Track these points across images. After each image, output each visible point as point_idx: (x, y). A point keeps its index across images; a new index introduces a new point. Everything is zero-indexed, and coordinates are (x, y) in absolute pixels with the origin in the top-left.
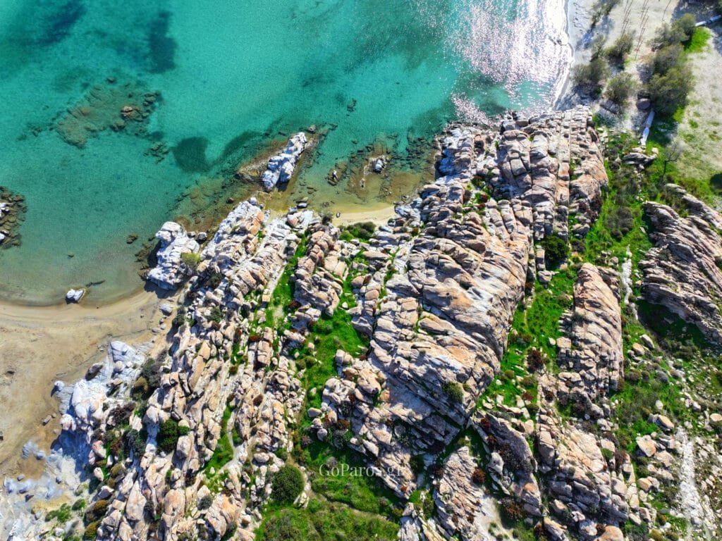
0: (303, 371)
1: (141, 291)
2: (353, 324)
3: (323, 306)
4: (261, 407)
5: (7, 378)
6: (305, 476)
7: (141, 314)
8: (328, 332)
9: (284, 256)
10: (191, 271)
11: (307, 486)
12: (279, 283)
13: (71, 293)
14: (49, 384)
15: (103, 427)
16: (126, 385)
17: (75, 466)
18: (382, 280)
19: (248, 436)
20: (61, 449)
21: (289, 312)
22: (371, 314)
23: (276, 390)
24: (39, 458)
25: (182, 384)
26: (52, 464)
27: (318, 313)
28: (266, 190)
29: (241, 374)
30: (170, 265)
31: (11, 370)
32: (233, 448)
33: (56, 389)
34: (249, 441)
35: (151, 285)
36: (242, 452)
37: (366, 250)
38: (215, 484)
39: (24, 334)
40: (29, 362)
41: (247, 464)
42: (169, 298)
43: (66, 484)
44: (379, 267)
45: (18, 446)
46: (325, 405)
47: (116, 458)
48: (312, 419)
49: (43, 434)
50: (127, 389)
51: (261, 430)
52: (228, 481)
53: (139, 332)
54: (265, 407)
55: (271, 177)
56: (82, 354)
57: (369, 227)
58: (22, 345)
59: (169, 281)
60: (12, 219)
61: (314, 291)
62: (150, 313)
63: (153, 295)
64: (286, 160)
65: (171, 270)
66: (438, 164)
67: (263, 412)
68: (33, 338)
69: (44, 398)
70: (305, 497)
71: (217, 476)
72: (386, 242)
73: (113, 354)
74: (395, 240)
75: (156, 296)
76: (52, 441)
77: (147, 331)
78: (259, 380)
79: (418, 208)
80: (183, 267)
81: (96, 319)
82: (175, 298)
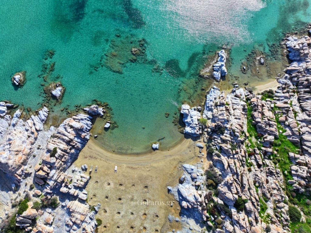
0: (278, 164)
1: (183, 139)
2: (289, 140)
3: (274, 134)
4: (269, 184)
5: (146, 190)
6: (299, 209)
7: (189, 150)
8: (279, 145)
9: (244, 113)
10: (204, 126)
11: (302, 213)
12: (247, 126)
13: (155, 146)
14: (165, 188)
15: (204, 204)
16: (203, 184)
17: (195, 222)
18: (294, 117)
19: (270, 197)
20: (185, 216)
21: (258, 139)
22: (298, 134)
23: (272, 175)
24: (177, 221)
25: (236, 181)
26: (184, 222)
27: (273, 137)
28: (217, 81)
29: (254, 171)
30: (195, 126)
31: (145, 186)
32: (266, 203)
33: (169, 191)
34: (271, 199)
35: (188, 135)
36: (270, 205)
37: (276, 103)
38: (266, 220)
39: (143, 168)
40: (151, 181)
41: (275, 209)
42: (198, 140)
43: (195, 230)
44: (288, 111)
45: (166, 218)
46: (295, 178)
47: (216, 216)
48: (292, 185)
49: (173, 211)
50: (204, 185)
51: (274, 194)
52: (272, 218)
53: (192, 158)
54: (271, 183)
55: (217, 74)
56: (173, 173)
57: (271, 92)
58: (145, 174)
59: (197, 133)
60: (108, 115)
61: (268, 128)
62: (193, 149)
63: (190, 140)
64: (222, 65)
65: (197, 128)
66: (288, 56)
67: (272, 186)
68: (148, 169)
69: (166, 195)
70: (303, 218)
71: (265, 217)
72: (283, 98)
73: (187, 171)
74: (288, 97)
75: (192, 140)
76: (179, 213)
77: (196, 158)
78: (262, 172)
79: (288, 79)
80: (200, 125)
81: (171, 156)
82: (202, 140)
